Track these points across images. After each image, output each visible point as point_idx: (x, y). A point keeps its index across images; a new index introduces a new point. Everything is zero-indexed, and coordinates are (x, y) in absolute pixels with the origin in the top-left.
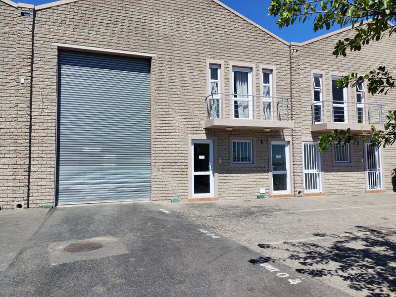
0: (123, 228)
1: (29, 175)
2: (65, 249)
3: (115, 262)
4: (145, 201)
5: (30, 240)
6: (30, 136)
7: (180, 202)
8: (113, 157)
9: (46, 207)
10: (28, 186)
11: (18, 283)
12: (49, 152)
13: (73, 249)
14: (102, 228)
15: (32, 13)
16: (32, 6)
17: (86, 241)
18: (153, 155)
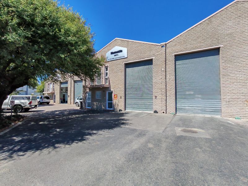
0: (207, 127)
1: (166, 102)
2: (181, 130)
3: (205, 140)
4: (218, 117)
5: (168, 124)
6: (166, 89)
7: (242, 120)
8: (200, 96)
9: (172, 114)
10: (166, 106)
11: (167, 138)
12: (173, 94)
13: (185, 131)
14: (196, 125)
15: (165, 45)
16: (165, 43)
17: (190, 129)
18: (222, 95)
